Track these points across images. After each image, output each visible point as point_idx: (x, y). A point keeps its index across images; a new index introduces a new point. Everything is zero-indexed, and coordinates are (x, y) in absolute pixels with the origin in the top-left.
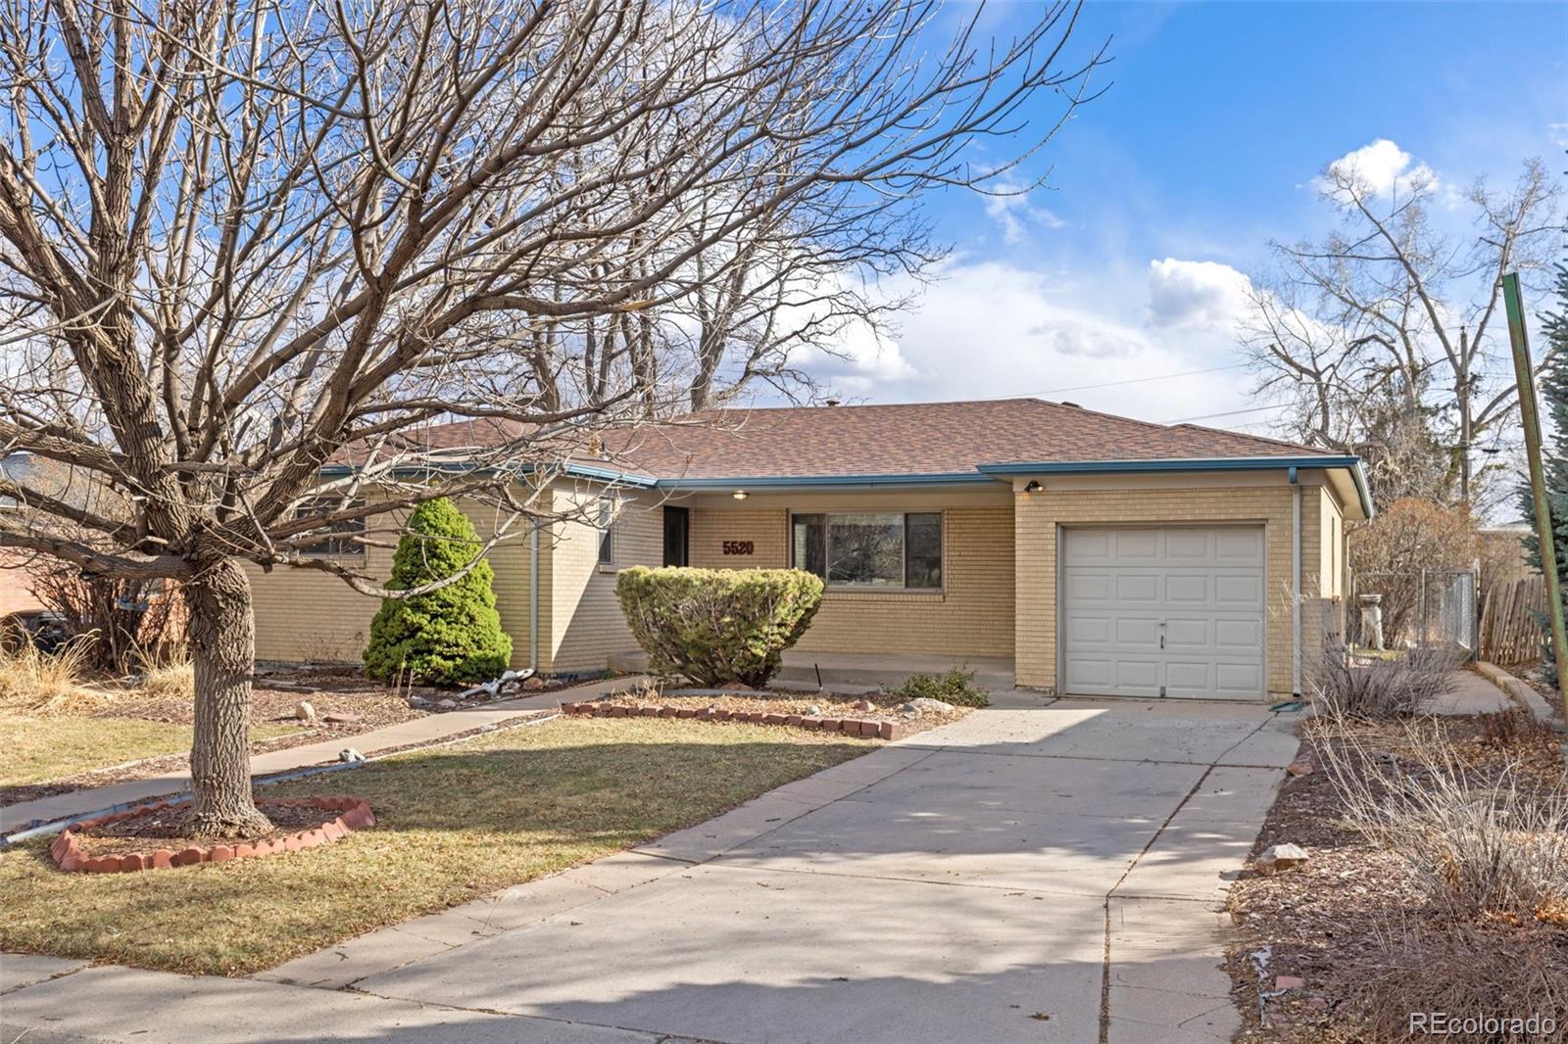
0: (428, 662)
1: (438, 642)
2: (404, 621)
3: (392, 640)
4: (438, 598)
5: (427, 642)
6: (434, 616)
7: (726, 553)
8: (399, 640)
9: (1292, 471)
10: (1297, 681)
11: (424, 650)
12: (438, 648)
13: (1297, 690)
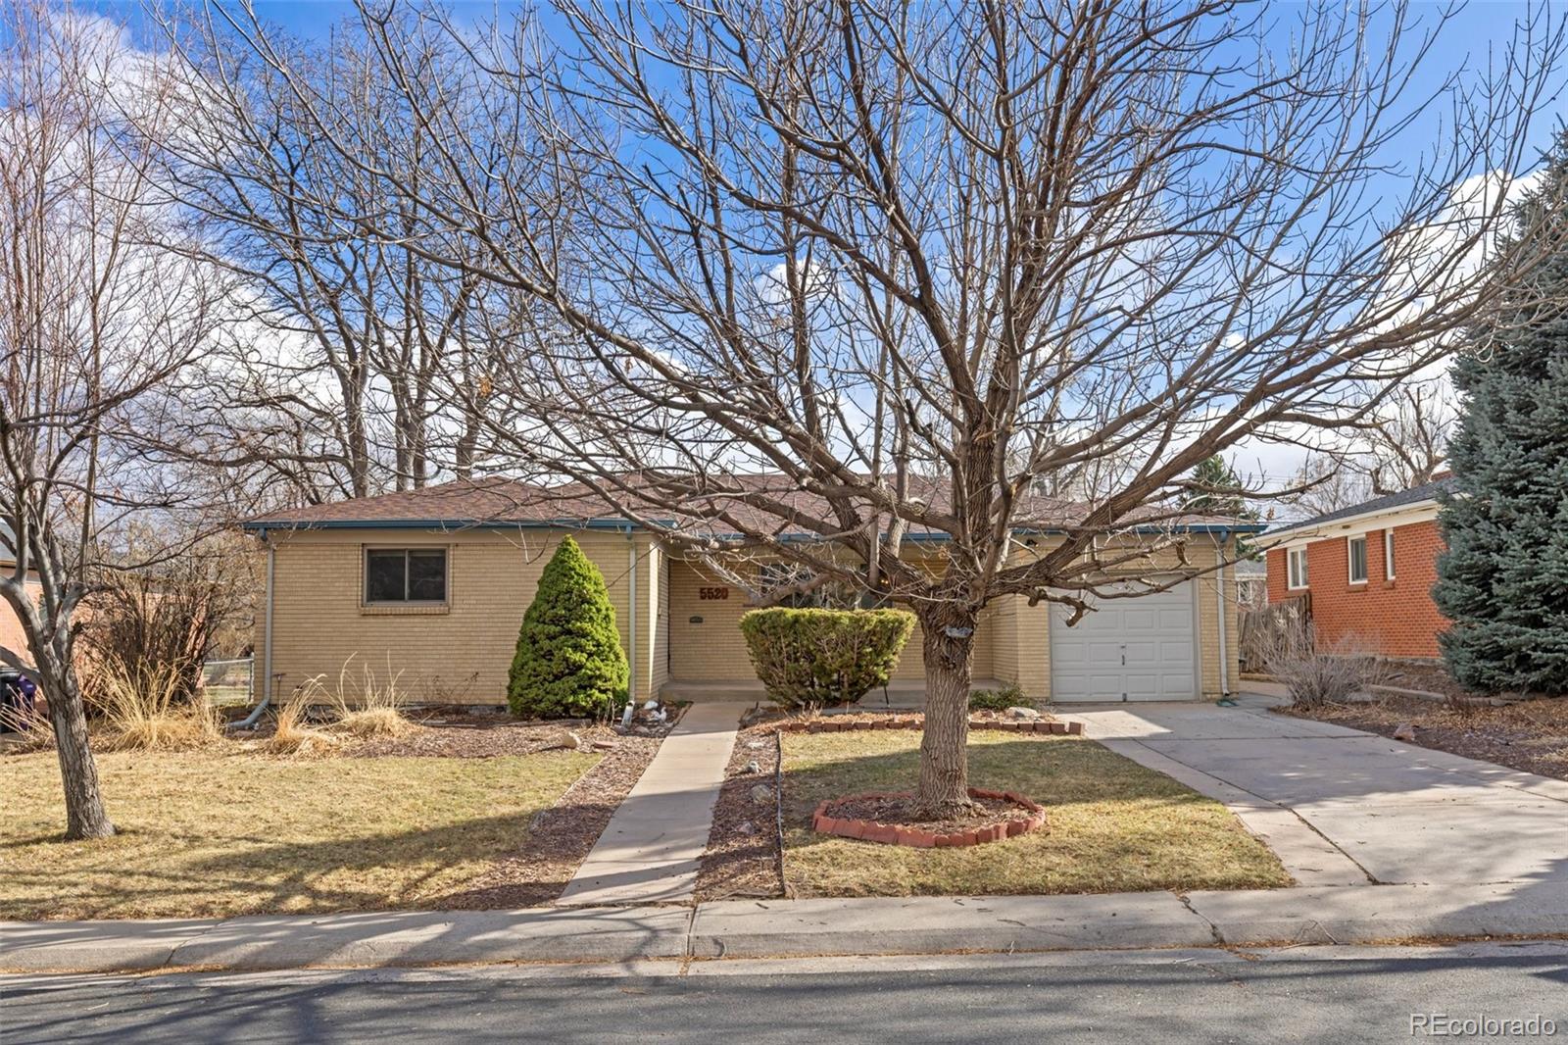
0: (590, 696)
1: (599, 677)
2: (566, 660)
3: (551, 677)
4: (593, 639)
5: (590, 677)
6: (590, 655)
7: (703, 598)
8: (557, 678)
9: (1224, 534)
10: (1224, 685)
11: (587, 684)
12: (599, 683)
13: (1225, 691)
